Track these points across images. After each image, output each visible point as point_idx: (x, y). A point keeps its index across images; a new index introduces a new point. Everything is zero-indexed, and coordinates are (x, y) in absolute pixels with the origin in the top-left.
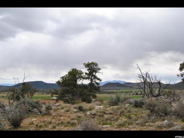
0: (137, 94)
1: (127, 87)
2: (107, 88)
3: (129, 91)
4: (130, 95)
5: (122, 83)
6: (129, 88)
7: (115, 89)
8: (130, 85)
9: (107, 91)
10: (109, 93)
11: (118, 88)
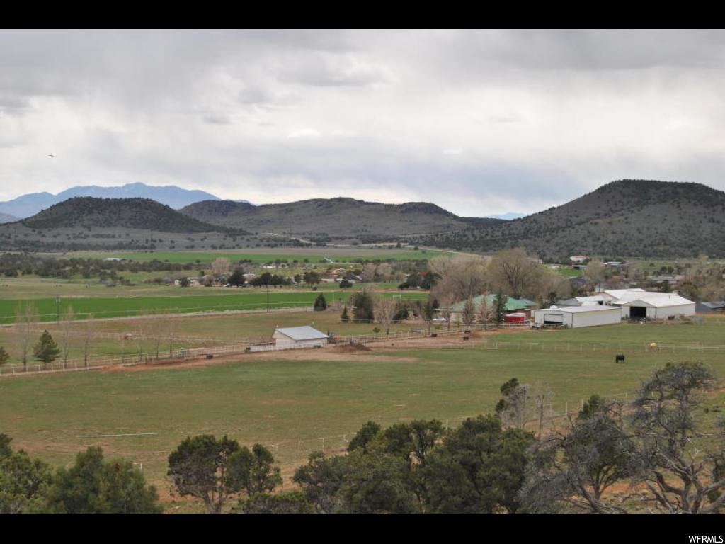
0: (237, 280)
1: (209, 229)
2: (63, 234)
4: (185, 283)
7: (120, 247)
11: (142, 235)
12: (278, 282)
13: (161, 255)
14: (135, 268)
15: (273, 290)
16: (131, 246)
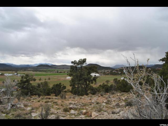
0: (58, 72)
1: (53, 67)
2: (40, 68)
3: (54, 70)
4: (53, 72)
5: (50, 65)
6: (54, 68)
7: (45, 69)
8: (55, 67)
9: (40, 70)
10: (40, 71)
11: (47, 68)
12: (61, 72)
13: (49, 70)
14: (48, 71)
15: (61, 73)
16: (46, 69)
